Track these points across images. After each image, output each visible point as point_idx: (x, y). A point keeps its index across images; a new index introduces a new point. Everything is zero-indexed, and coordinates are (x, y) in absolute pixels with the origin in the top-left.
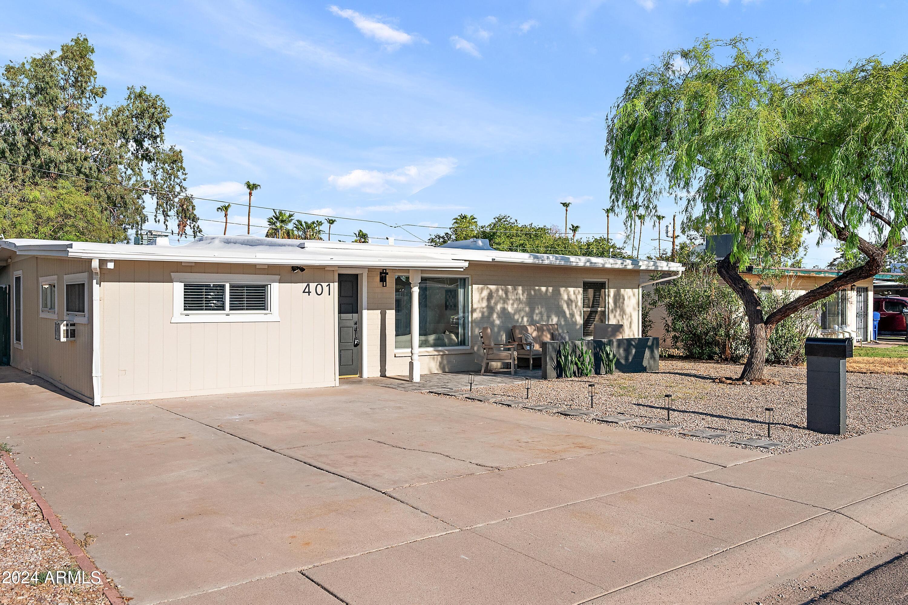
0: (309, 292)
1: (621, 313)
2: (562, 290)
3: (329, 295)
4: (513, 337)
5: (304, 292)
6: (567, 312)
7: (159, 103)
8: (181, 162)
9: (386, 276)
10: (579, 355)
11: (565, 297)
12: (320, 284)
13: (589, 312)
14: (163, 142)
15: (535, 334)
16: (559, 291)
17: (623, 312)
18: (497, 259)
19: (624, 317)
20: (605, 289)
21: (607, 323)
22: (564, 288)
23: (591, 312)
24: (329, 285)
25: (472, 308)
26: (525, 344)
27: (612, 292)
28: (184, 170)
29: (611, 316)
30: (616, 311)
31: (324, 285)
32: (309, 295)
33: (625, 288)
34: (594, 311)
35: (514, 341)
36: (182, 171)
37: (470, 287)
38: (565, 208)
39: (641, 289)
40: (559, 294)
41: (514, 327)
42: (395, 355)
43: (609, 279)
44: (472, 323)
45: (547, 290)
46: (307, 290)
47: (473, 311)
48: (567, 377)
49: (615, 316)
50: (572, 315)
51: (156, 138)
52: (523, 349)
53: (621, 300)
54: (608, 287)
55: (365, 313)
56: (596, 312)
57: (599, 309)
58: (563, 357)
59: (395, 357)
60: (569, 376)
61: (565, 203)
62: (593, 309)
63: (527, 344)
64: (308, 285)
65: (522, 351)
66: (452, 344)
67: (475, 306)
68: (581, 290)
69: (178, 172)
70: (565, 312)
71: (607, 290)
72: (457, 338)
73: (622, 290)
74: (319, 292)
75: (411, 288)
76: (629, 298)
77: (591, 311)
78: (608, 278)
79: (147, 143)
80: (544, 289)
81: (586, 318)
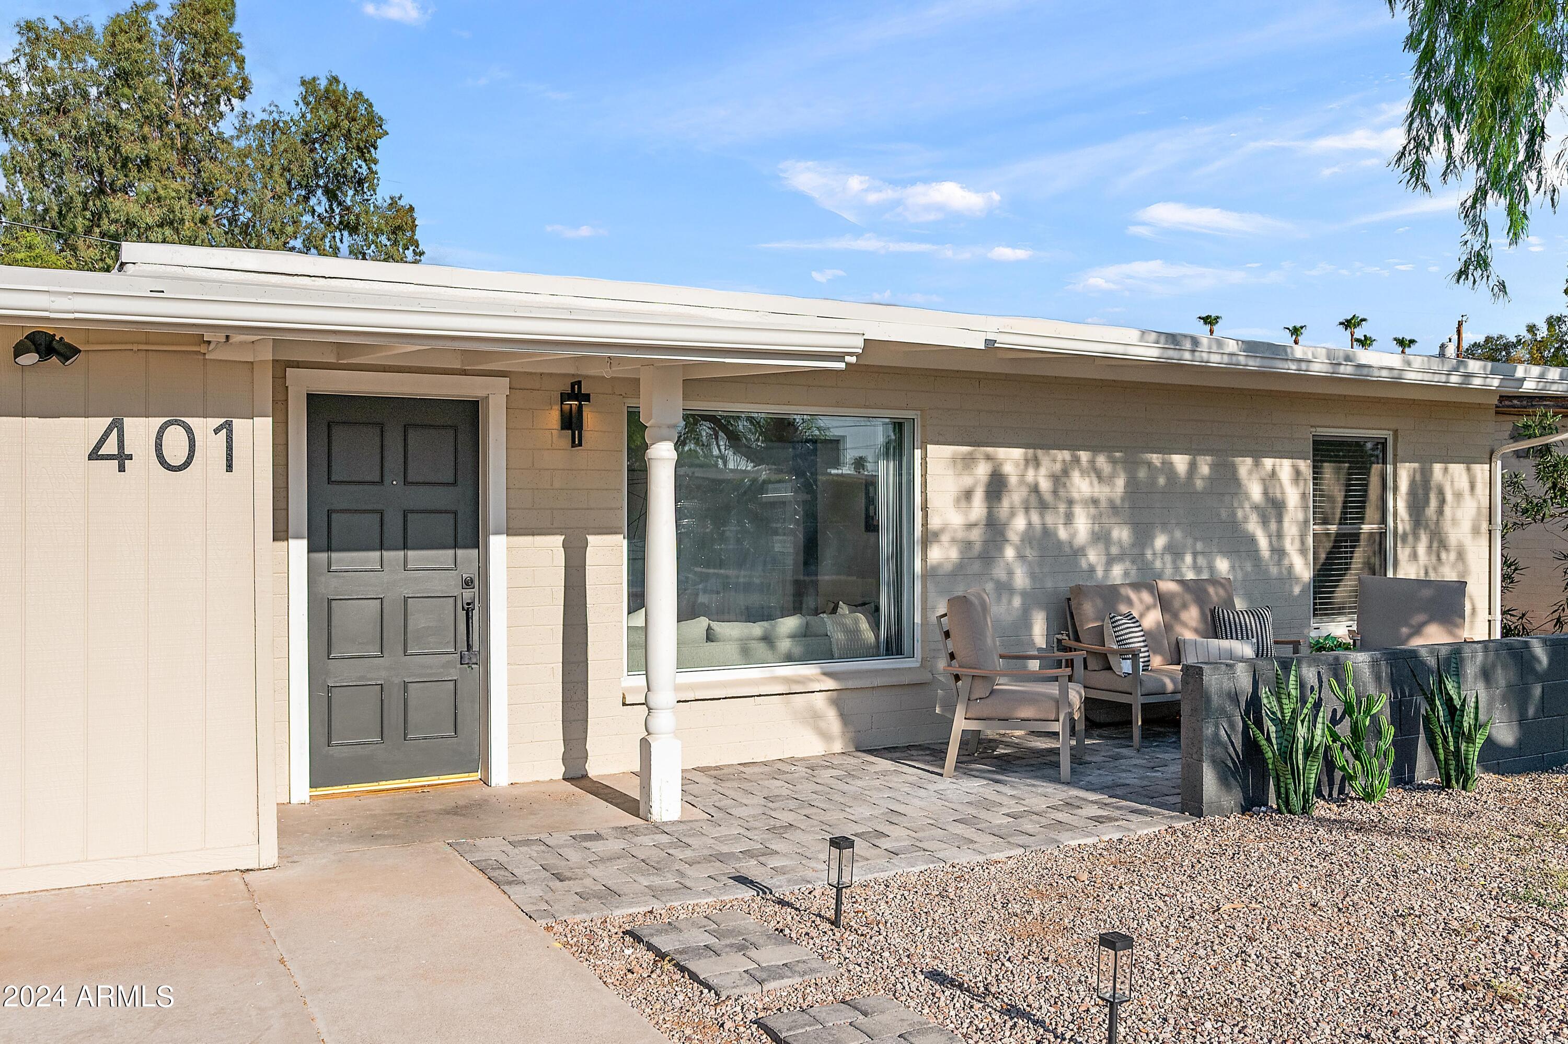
0: (122, 458)
1: (1435, 545)
2: (1244, 465)
3: (229, 468)
4: (1074, 625)
5: (94, 455)
6: (1263, 543)
7: (362, 109)
8: (413, 231)
9: (580, 407)
10: (1335, 711)
11: (1255, 491)
12: (177, 423)
13: (1332, 538)
14: (374, 190)
15: (1153, 619)
16: (1234, 469)
17: (1439, 542)
18: (1004, 341)
19: (1444, 556)
20: (1384, 462)
21: (1390, 574)
22: (1249, 461)
23: (1340, 538)
24: (228, 426)
25: (925, 524)
26: (1114, 652)
27: (1405, 474)
28: (417, 247)
29: (1403, 554)
30: (1417, 538)
31: (203, 426)
32: (122, 469)
33: (1447, 460)
34: (1351, 535)
35: (1077, 639)
36: (413, 247)
37: (918, 453)
38: (1208, 327)
39: (1499, 463)
40: (1235, 481)
41: (1078, 591)
42: (624, 698)
43: (1396, 432)
44: (924, 576)
45: (1193, 466)
46: (110, 447)
47: (929, 538)
48: (1290, 812)
49: (1414, 556)
50: (1279, 552)
51: (360, 182)
52: (1109, 668)
53: (1433, 503)
54: (1395, 455)
55: (498, 545)
56: (1355, 537)
57: (1366, 528)
58: (1273, 729)
59: (624, 704)
60: (1298, 809)
61: (1208, 317)
62: (1347, 529)
63: (1123, 654)
64: (117, 425)
65: (1101, 679)
66: (856, 651)
67: (935, 522)
68: (1305, 466)
69: (406, 251)
70: (1252, 540)
71: (1390, 468)
72: (876, 626)
73: (1437, 468)
74: (175, 455)
75: (646, 447)
76: (1458, 495)
77: (1337, 535)
78: (1394, 426)
79: (349, 196)
80: (1180, 462)
81: (1323, 556)
